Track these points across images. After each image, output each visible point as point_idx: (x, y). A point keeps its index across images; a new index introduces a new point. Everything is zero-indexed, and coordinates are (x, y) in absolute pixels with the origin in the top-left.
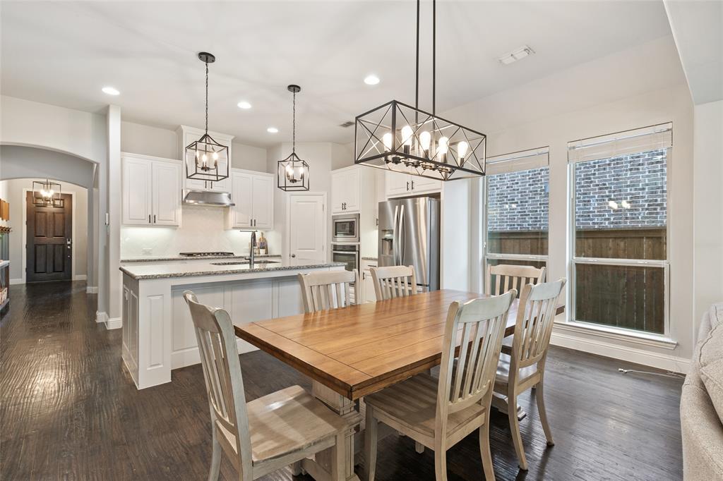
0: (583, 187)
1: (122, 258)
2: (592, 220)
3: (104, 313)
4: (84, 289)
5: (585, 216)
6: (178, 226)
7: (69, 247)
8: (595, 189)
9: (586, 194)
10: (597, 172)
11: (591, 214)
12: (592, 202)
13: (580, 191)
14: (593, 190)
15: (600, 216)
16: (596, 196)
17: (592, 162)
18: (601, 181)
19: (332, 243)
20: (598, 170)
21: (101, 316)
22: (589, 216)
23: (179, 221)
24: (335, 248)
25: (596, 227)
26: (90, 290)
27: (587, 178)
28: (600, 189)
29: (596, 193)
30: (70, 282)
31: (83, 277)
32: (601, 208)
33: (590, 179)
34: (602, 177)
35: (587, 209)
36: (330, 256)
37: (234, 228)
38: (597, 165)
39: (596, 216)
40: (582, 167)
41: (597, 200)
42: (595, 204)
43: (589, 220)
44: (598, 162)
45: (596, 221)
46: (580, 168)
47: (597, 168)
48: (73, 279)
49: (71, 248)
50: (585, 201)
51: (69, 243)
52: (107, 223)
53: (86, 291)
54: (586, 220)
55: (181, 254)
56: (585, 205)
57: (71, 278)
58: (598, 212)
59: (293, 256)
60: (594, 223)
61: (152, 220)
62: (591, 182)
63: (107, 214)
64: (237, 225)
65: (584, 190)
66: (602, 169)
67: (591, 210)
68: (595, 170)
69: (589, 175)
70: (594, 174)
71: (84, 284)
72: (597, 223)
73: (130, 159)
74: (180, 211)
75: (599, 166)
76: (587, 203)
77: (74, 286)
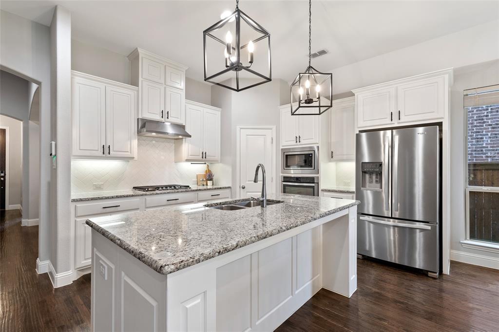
0: (476, 126)
1: (73, 197)
2: (485, 154)
3: (48, 262)
4: (18, 220)
5: (479, 151)
6: (134, 158)
7: (2, 179)
8: (489, 128)
9: (479, 132)
10: (490, 114)
11: (484, 149)
12: (484, 139)
13: (473, 130)
14: (486, 129)
15: (493, 150)
16: (489, 134)
17: (484, 106)
18: (494, 122)
19: (282, 174)
20: (491, 112)
21: (43, 266)
22: (482, 150)
23: (135, 153)
24: (286, 179)
25: (489, 160)
26: (26, 222)
27: (480, 119)
28: (493, 128)
29: (489, 132)
30: (3, 212)
31: (17, 206)
32: (494, 144)
33: (483, 119)
34: (495, 118)
35: (480, 145)
36: (280, 188)
37: (187, 160)
38: (490, 108)
39: (489, 150)
40: (475, 110)
41: (490, 138)
42: (488, 141)
43: (482, 154)
44: (491, 106)
45: (489, 155)
46: (473, 111)
47: (490, 110)
48: (7, 209)
49: (5, 179)
50: (478, 138)
51: (2, 175)
52: (53, 154)
53: (21, 222)
54: (479, 154)
55: (134, 188)
56: (477, 141)
57: (5, 208)
58: (491, 147)
59: (244, 188)
60: (487, 157)
61: (107, 151)
62: (484, 122)
63: (53, 143)
64: (190, 157)
65: (476, 129)
66: (494, 112)
67: (484, 145)
68: (487, 113)
69: (482, 116)
70: (487, 116)
71: (18, 214)
72: (491, 157)
73: (81, 79)
74: (135, 142)
75: (491, 109)
76: (478, 140)
77: (7, 216)
